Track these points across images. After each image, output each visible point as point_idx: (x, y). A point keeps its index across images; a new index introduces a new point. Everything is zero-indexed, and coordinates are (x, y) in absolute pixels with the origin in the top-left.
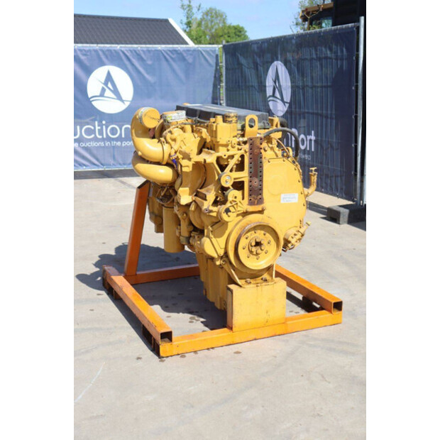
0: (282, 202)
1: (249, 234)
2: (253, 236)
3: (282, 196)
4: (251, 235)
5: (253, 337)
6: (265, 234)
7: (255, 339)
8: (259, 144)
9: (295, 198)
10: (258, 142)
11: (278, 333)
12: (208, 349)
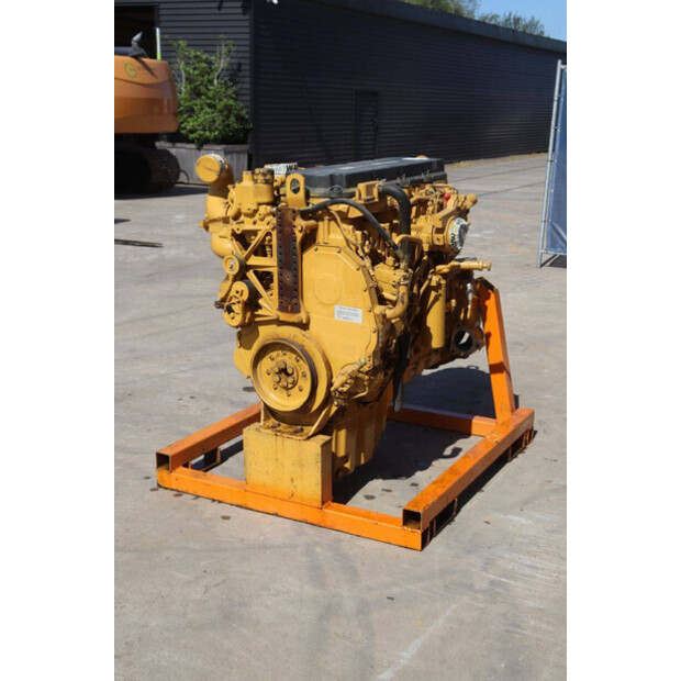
0: (336, 317)
1: (274, 354)
2: (280, 359)
3: (337, 308)
4: (278, 356)
5: (274, 511)
6: (298, 361)
7: (276, 515)
8: (290, 219)
9: (356, 315)
10: (289, 215)
11: (310, 521)
12: (214, 500)
